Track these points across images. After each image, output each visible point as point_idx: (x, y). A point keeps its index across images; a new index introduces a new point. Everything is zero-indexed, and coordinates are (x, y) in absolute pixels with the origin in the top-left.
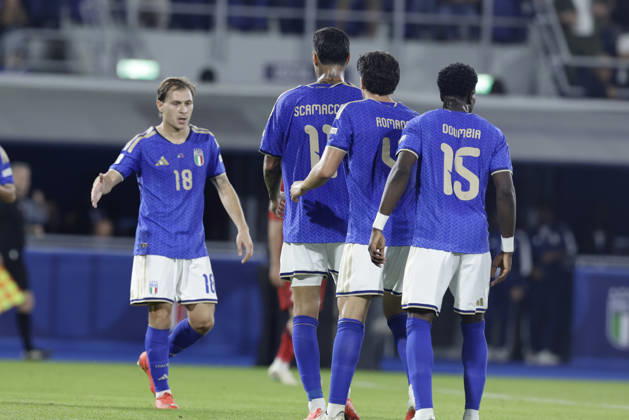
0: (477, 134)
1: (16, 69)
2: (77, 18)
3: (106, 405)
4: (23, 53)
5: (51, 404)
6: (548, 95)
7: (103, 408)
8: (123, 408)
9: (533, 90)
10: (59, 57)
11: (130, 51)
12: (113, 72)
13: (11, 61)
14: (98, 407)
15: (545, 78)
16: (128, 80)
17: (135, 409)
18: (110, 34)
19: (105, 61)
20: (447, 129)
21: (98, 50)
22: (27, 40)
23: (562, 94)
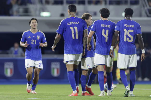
0: (133, 26)
1: (16, 15)
3: (41, 94)
4: (18, 12)
5: (28, 95)
6: (144, 16)
7: (40, 95)
8: (45, 95)
9: (141, 15)
10: (26, 12)
11: (44, 10)
12: (39, 15)
13: (15, 13)
14: (39, 95)
15: (143, 13)
16: (43, 17)
17: (48, 95)
18: (39, 6)
19: (38, 13)
20: (126, 25)
21: (36, 10)
22: (19, 8)
23: (148, 16)
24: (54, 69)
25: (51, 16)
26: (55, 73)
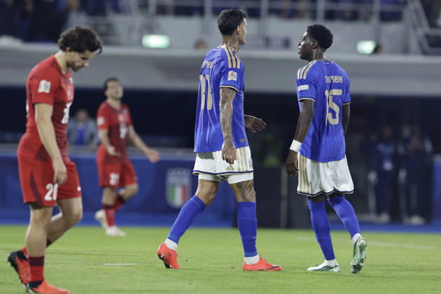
2: (117, 10)
6: (416, 53)
9: (406, 50)
11: (151, 30)
12: (140, 43)
15: (413, 43)
16: (149, 48)
18: (137, 19)
19: (135, 36)
21: (130, 30)
23: (425, 53)
24: (174, 186)
25: (170, 47)
26: (177, 197)
